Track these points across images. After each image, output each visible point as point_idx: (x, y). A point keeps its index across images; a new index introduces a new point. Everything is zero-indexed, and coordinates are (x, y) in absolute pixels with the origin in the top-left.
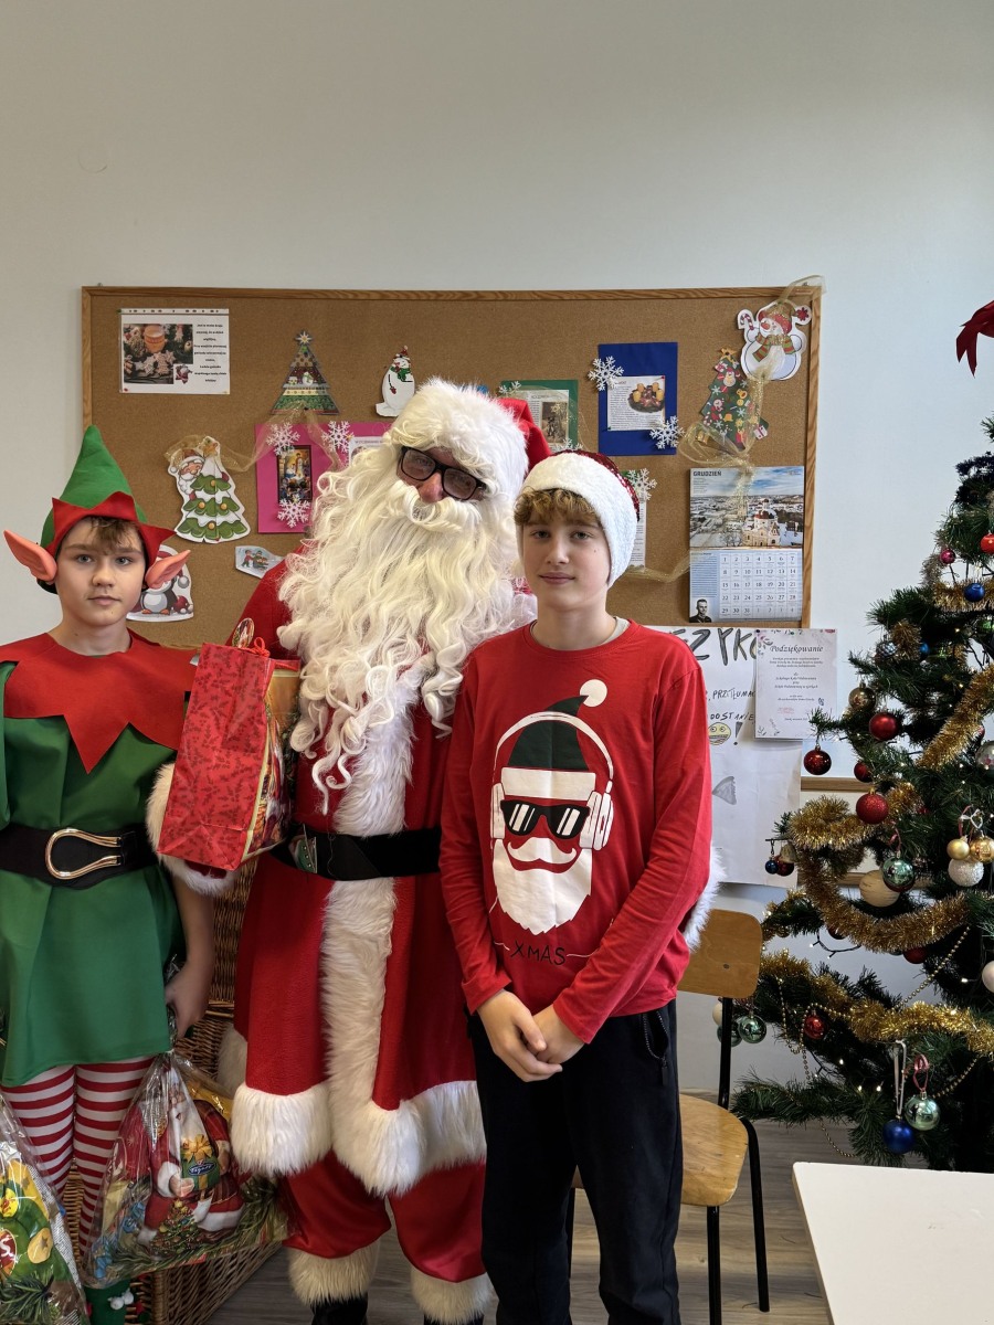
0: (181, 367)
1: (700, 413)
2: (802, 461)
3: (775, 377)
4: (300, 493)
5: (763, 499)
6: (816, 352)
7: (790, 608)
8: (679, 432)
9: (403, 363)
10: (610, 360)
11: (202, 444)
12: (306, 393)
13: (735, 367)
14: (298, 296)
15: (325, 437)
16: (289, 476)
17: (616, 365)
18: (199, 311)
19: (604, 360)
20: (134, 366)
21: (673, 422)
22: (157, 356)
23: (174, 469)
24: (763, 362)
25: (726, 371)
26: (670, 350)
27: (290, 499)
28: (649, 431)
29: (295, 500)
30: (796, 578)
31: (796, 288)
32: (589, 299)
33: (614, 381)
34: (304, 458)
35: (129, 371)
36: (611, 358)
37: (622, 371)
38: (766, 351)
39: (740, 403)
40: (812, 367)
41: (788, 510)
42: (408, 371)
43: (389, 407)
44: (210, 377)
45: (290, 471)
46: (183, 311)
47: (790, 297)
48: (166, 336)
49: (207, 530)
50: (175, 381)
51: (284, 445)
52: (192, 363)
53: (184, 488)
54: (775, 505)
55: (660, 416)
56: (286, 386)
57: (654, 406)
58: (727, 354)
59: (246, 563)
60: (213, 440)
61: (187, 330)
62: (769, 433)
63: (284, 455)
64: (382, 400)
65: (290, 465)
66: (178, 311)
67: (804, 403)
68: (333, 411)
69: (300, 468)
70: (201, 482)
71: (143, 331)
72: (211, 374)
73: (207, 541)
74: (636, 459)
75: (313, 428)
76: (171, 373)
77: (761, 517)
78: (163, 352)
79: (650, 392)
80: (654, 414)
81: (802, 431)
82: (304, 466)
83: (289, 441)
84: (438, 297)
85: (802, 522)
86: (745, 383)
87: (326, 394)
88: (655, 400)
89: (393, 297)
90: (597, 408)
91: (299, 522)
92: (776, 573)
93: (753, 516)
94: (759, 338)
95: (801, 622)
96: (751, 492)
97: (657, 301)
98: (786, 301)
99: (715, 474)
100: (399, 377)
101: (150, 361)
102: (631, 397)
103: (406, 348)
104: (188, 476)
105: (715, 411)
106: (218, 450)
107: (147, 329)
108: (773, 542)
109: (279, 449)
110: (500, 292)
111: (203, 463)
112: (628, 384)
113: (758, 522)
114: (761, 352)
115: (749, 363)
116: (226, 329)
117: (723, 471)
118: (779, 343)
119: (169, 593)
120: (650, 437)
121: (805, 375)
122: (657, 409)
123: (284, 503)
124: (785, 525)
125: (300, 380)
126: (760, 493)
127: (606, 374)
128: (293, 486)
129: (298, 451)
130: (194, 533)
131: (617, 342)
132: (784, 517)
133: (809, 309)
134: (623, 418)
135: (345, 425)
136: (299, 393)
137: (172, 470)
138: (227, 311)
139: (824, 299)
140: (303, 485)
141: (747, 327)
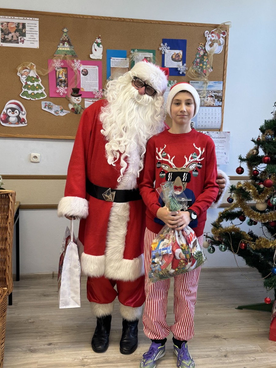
0: (21, 38)
1: (193, 63)
2: (222, 80)
3: (216, 53)
4: (64, 84)
5: (210, 91)
6: (227, 46)
7: (217, 125)
8: (186, 69)
9: (99, 41)
10: (166, 44)
11: (29, 65)
12: (66, 49)
13: (203, 49)
14: (63, 16)
15: (73, 65)
16: (60, 78)
17: (168, 46)
18: (28, 18)
19: (164, 44)
20: (5, 37)
21: (185, 66)
22: (13, 34)
23: (19, 74)
24: (212, 48)
25: (201, 50)
26: (184, 42)
27: (60, 86)
28: (178, 68)
29: (62, 86)
30: (220, 116)
31: (223, 25)
32: (159, 24)
33: (167, 51)
34: (65, 72)
35: (3, 39)
36: (166, 43)
37: (169, 48)
38: (213, 44)
39: (205, 60)
40: (226, 50)
41: (218, 95)
42: (100, 44)
43: (94, 55)
44: (32, 42)
45: (60, 76)
46: (22, 18)
47: (220, 28)
48: (16, 27)
49: (31, 95)
50: (19, 43)
51: (58, 67)
52: (25, 36)
53: (23, 80)
54: (214, 93)
55: (181, 63)
56: (59, 46)
57: (179, 60)
58: (201, 44)
59: (45, 107)
60: (33, 64)
61: (24, 25)
62: (213, 71)
63: (58, 70)
64: (92, 53)
65: (60, 74)
66: (20, 18)
67: (223, 61)
68: (75, 56)
69: (64, 75)
70: (29, 78)
71: (8, 24)
72: (32, 40)
73: (32, 99)
74: (173, 77)
75: (68, 62)
76: (18, 40)
77: (210, 97)
78: (15, 32)
79: (178, 55)
80: (179, 62)
81: (222, 70)
82: (65, 74)
83: (60, 65)
84: (111, 19)
85: (222, 99)
86: (206, 54)
87: (73, 50)
88: (179, 58)
89: (96, 18)
90: (161, 60)
91: (64, 94)
92: (214, 114)
93: (208, 96)
94: (211, 40)
95: (220, 130)
96: (207, 89)
97: (181, 26)
98: (219, 29)
99: (197, 83)
100: (98, 45)
101: (10, 35)
102: (172, 57)
103: (100, 36)
104: (24, 76)
105: (197, 63)
106: (35, 67)
107: (9, 24)
108: (213, 105)
109: (57, 68)
110: (132, 19)
111: (30, 72)
112: (171, 52)
113: (209, 98)
114: (212, 45)
115: (208, 48)
116: (38, 25)
117: (199, 82)
118: (217, 42)
119: (18, 117)
120: (178, 70)
121: (224, 53)
122: (180, 61)
123: (58, 87)
124: (217, 99)
125: (64, 44)
126: (210, 89)
127: (164, 49)
128: (61, 81)
129: (63, 69)
130: (27, 96)
131: (168, 38)
132: (217, 97)
133: (226, 32)
134: (170, 64)
135: (79, 61)
136: (63, 49)
137: (18, 74)
138: (38, 19)
139: (230, 29)
140: (65, 81)
141: (207, 36)
